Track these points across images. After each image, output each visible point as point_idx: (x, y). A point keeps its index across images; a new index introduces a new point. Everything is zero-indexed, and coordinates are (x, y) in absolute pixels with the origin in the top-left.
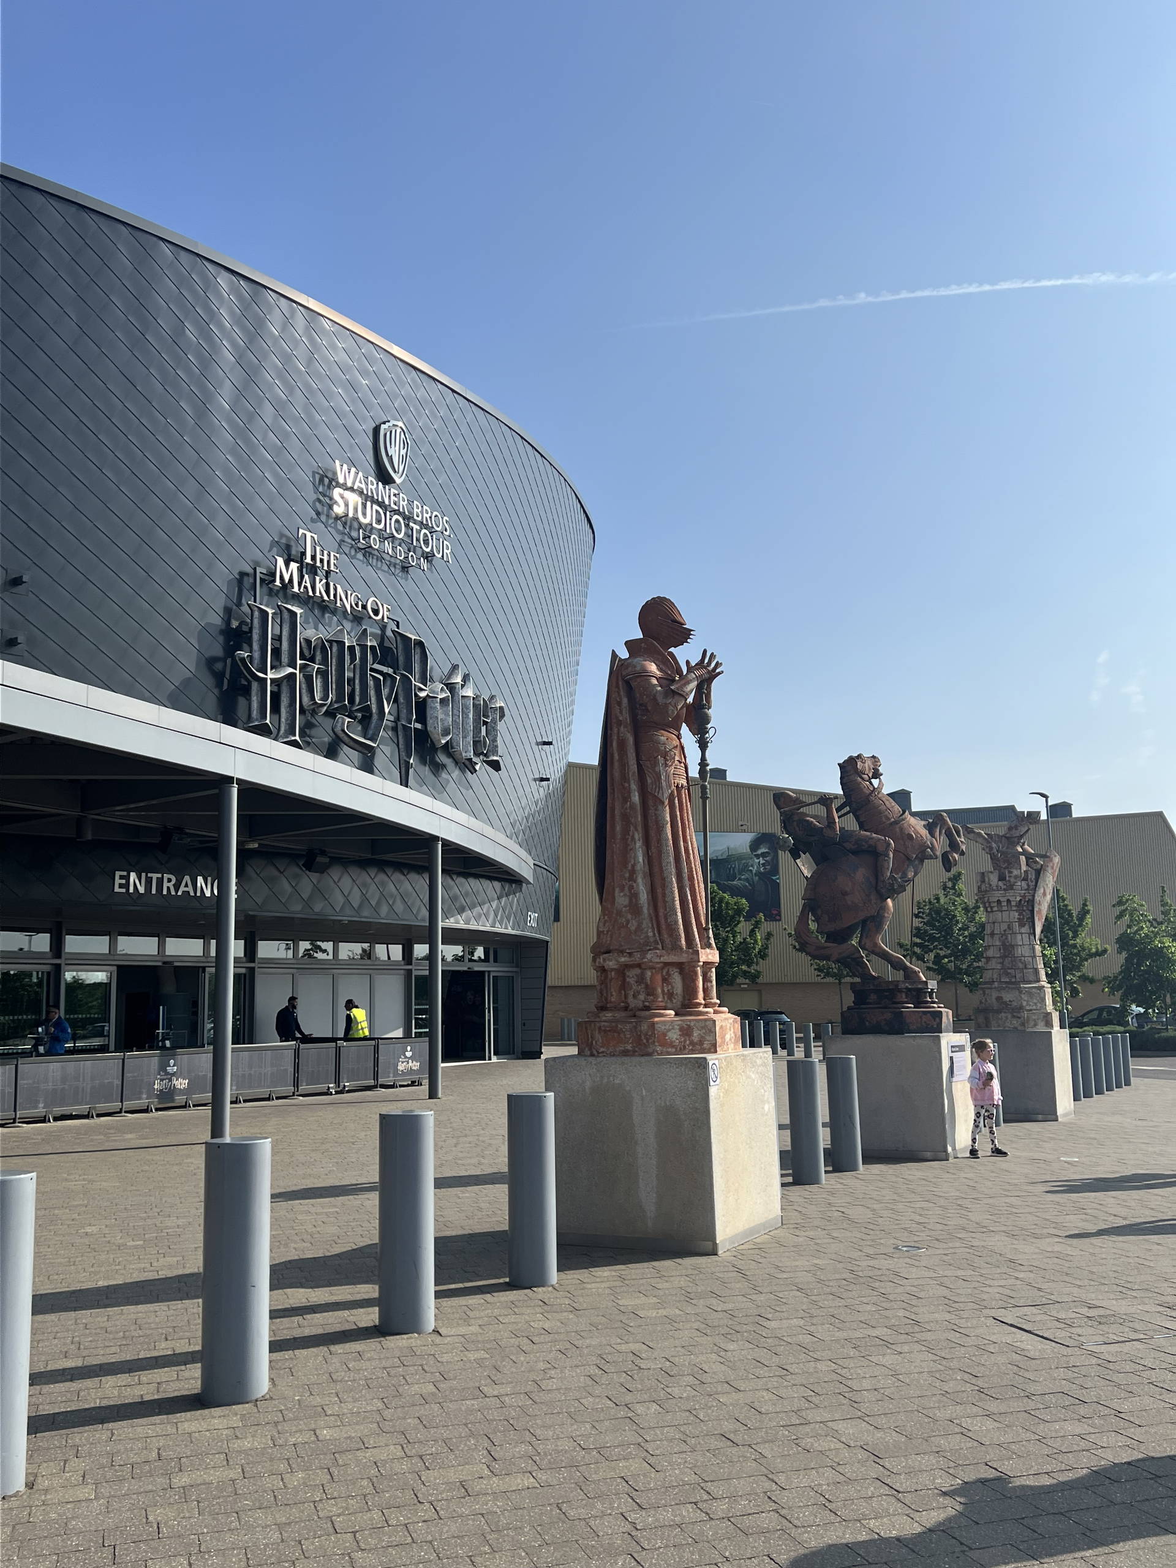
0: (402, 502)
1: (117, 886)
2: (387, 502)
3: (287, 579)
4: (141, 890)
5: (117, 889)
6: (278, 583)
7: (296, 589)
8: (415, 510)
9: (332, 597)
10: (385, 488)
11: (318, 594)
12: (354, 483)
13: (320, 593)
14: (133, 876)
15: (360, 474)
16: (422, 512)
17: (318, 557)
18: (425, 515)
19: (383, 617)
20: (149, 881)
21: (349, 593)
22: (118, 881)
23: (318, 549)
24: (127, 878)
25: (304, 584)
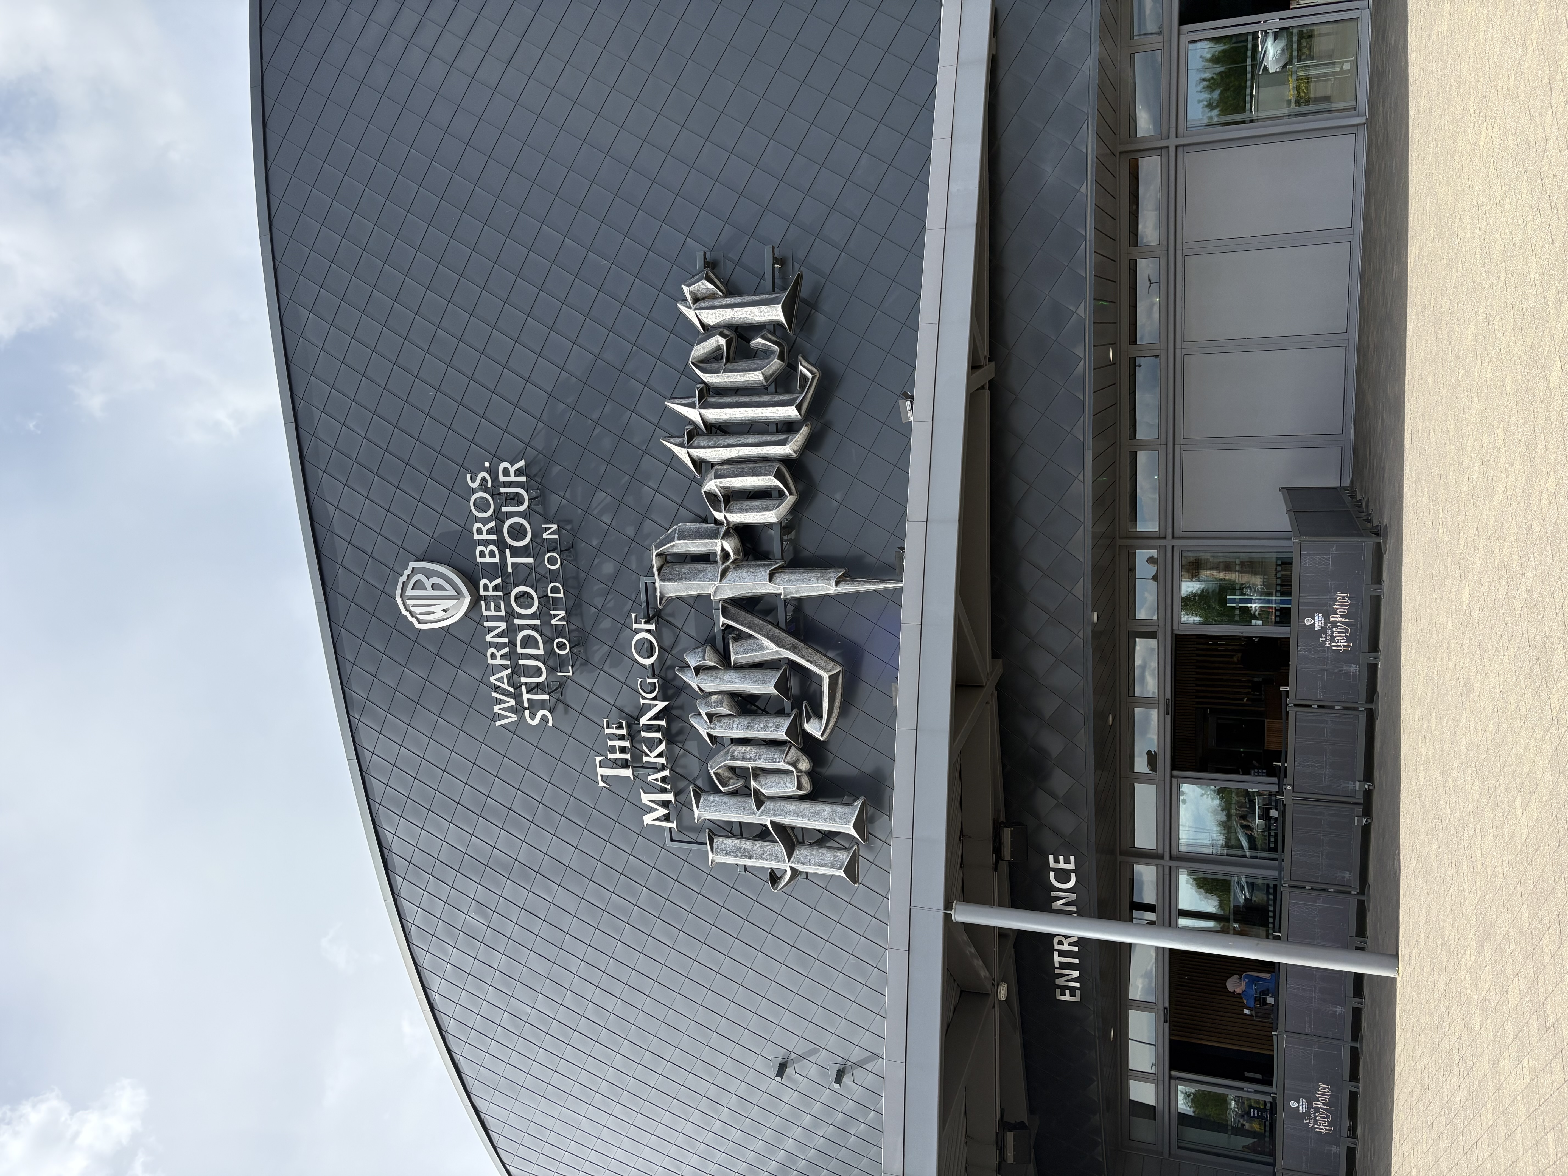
0: (491, 593)
1: (1073, 999)
2: (503, 626)
3: (662, 811)
4: (1076, 973)
5: (1077, 999)
6: (673, 825)
7: (670, 797)
8: (487, 559)
9: (659, 735)
10: (490, 630)
11: (663, 760)
12: (505, 693)
13: (660, 755)
14: (1060, 982)
15: (492, 679)
16: (486, 543)
17: (618, 756)
18: (485, 537)
19: (649, 631)
21: (642, 701)
22: (1067, 997)
23: (610, 756)
24: (1064, 988)
25: (659, 783)
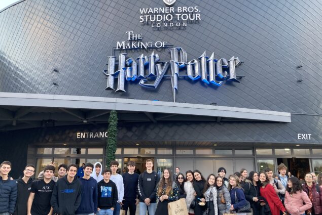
0: (171, 10)
2: (163, 12)
4: (84, 137)
6: (117, 48)
8: (178, 10)
9: (138, 46)
10: (162, 9)
12: (147, 12)
14: (82, 134)
15: (151, 9)
16: (182, 10)
20: (86, 135)
21: (146, 43)
24: (80, 134)
